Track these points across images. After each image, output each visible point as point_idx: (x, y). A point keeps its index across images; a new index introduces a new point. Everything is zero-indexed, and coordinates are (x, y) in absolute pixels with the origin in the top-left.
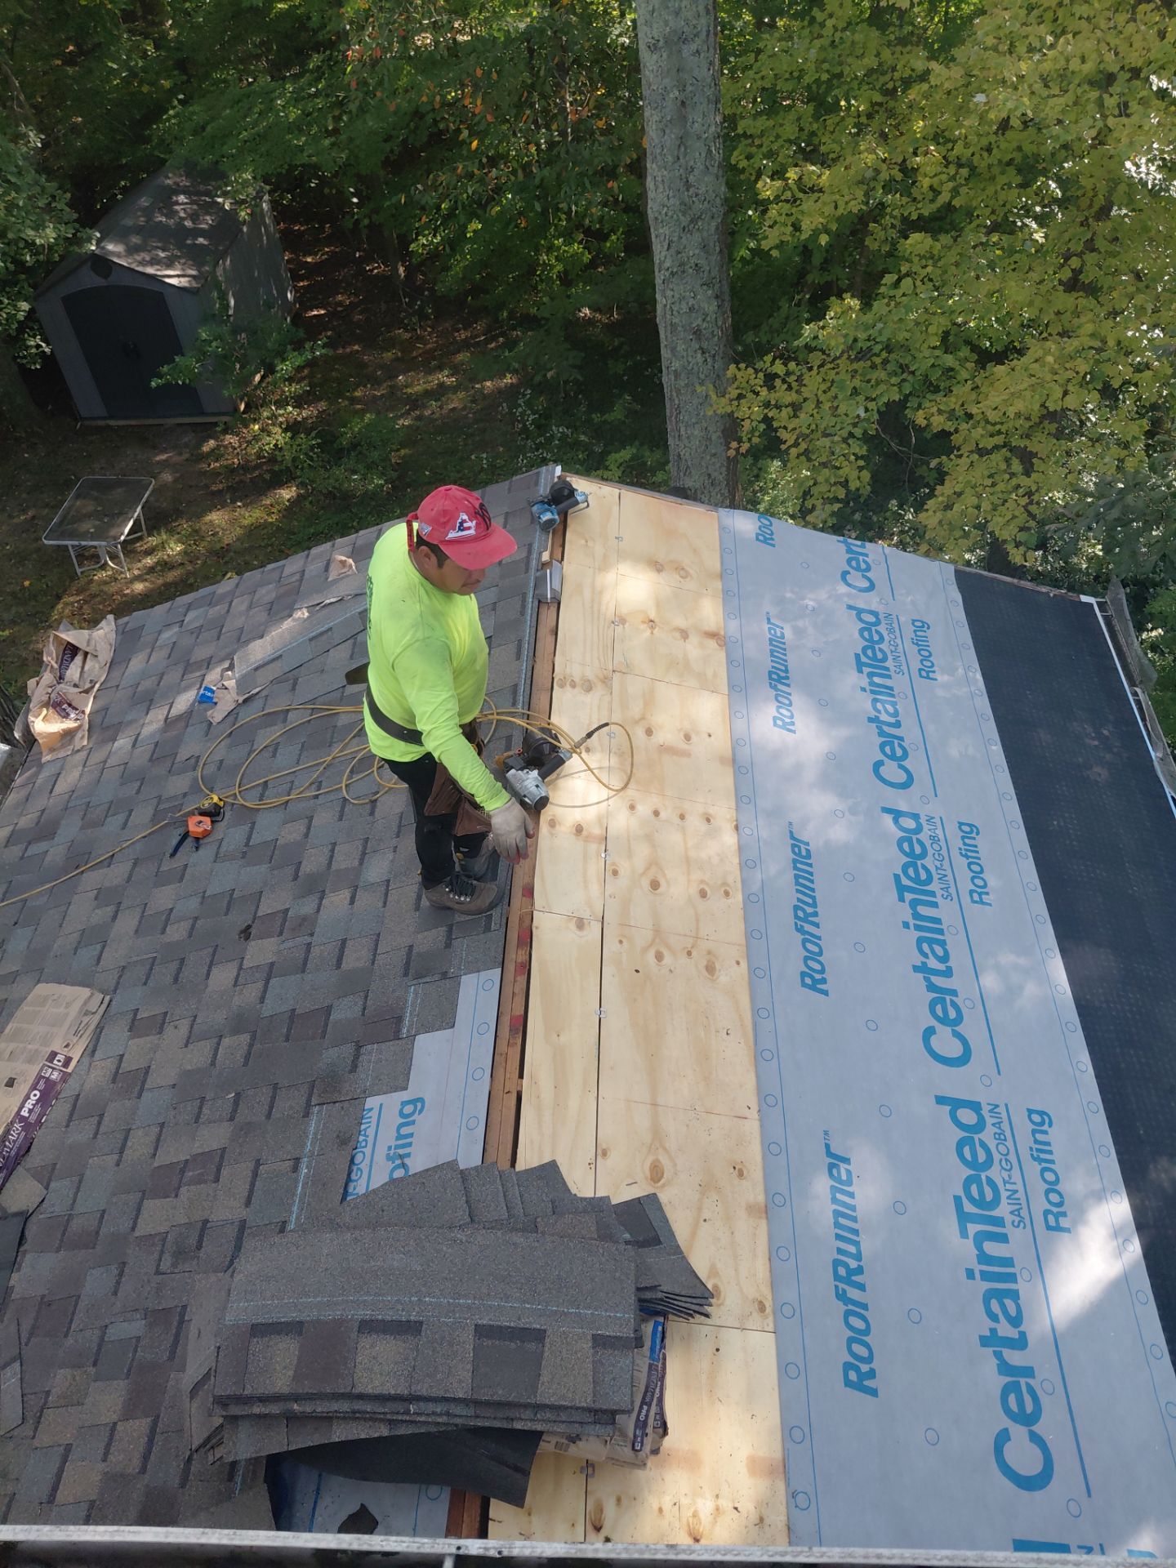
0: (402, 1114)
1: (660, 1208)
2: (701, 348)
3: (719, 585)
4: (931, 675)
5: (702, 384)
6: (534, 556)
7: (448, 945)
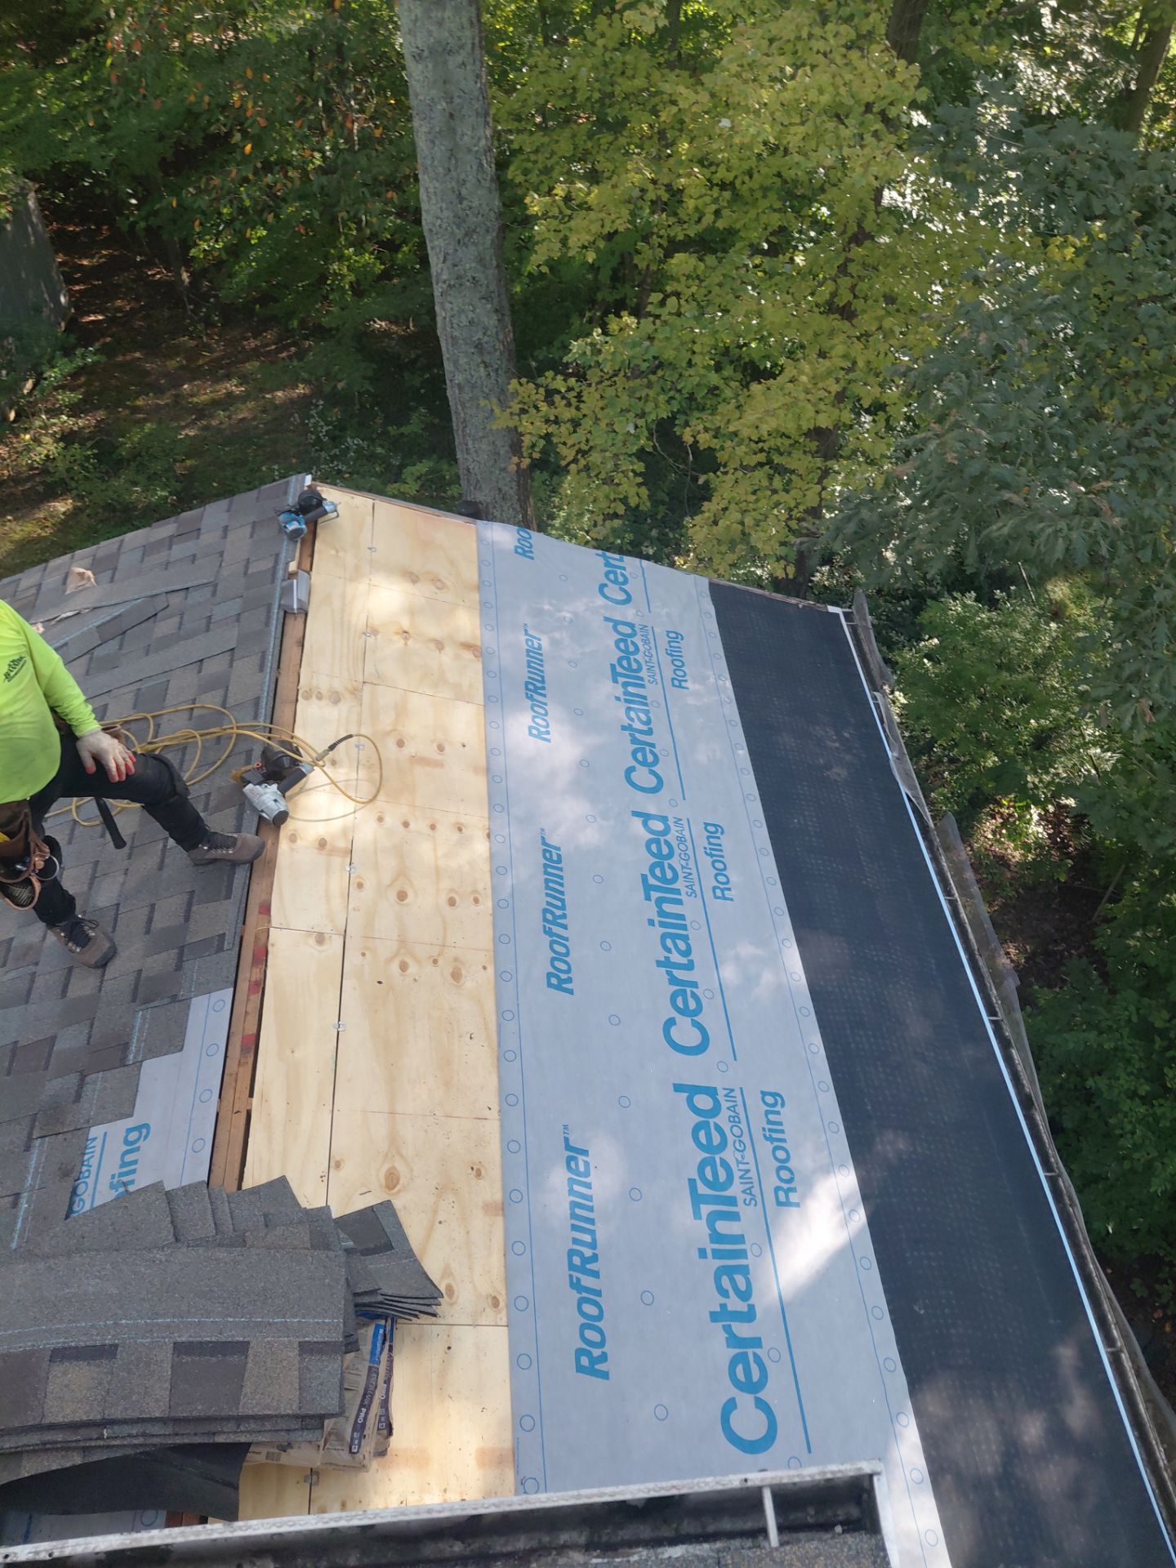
0: (126, 1142)
1: (394, 1214)
2: (484, 362)
3: (476, 596)
4: (683, 684)
5: (487, 397)
6: (281, 566)
7: (179, 967)
